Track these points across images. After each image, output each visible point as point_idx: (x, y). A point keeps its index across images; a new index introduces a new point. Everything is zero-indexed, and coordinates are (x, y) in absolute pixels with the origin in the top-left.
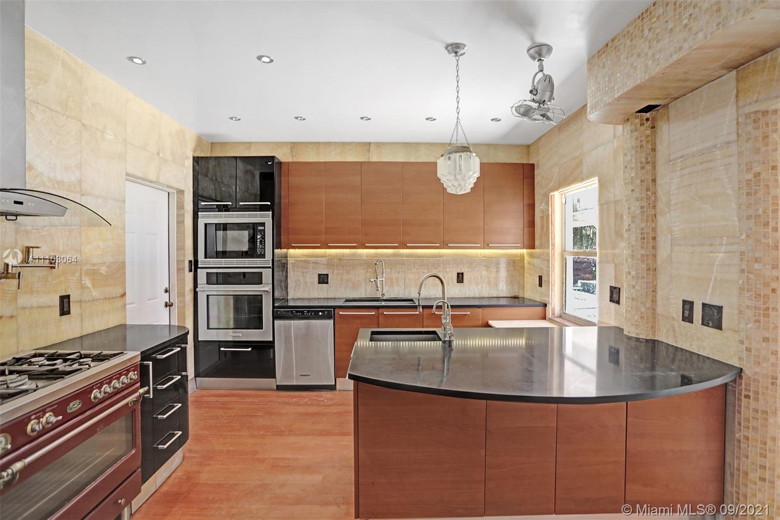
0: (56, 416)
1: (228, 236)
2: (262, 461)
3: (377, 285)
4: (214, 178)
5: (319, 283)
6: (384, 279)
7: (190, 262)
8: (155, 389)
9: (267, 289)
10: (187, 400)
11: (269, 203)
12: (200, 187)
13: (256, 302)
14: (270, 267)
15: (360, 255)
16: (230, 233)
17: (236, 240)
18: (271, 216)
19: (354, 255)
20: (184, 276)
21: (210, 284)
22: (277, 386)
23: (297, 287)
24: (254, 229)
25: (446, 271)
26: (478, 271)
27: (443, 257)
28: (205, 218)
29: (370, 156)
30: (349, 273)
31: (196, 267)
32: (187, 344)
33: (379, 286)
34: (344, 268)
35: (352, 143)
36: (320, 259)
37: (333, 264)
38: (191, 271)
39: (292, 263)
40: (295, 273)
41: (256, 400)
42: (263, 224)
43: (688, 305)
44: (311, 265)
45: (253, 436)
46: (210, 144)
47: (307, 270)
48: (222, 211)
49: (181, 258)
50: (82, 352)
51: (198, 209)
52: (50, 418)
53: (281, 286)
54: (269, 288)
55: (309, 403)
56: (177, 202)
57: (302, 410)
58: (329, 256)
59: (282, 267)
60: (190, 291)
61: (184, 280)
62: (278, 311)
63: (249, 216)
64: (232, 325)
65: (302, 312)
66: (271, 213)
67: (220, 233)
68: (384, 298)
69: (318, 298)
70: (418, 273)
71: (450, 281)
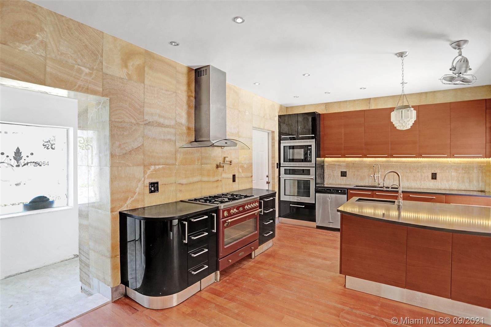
0: (237, 210)
1: (295, 152)
2: (306, 252)
3: (374, 178)
4: (288, 124)
5: (341, 176)
6: (380, 175)
7: (277, 164)
8: (264, 212)
9: (312, 177)
10: (275, 226)
11: (314, 135)
12: (281, 129)
13: (307, 184)
14: (314, 167)
15: (366, 162)
16: (296, 150)
17: (298, 153)
18: (314, 142)
19: (362, 161)
20: (275, 170)
21: (286, 174)
22: (317, 226)
23: (329, 178)
24: (307, 148)
25: (423, 172)
26: (449, 172)
27: (421, 163)
28: (284, 144)
29: (370, 106)
30: (359, 171)
31: (280, 166)
32: (275, 197)
33: (376, 179)
34: (356, 168)
35: (359, 100)
36: (342, 163)
37: (349, 166)
38: (277, 168)
39: (327, 165)
40: (328, 170)
41: (305, 230)
42: (311, 146)
44: (337, 166)
45: (302, 243)
46: (286, 108)
47: (335, 169)
48: (292, 140)
49: (274, 162)
50: (241, 194)
51: (281, 139)
52: (235, 210)
53: (321, 177)
54: (313, 177)
55: (332, 236)
56: (272, 137)
57: (327, 237)
58: (347, 161)
59: (322, 167)
60: (277, 177)
61: (275, 172)
62: (318, 189)
63: (304, 142)
64: (296, 194)
65: (330, 190)
66: (314, 140)
67: (291, 150)
68: (380, 186)
69: (341, 184)
70: (403, 173)
71: (426, 178)
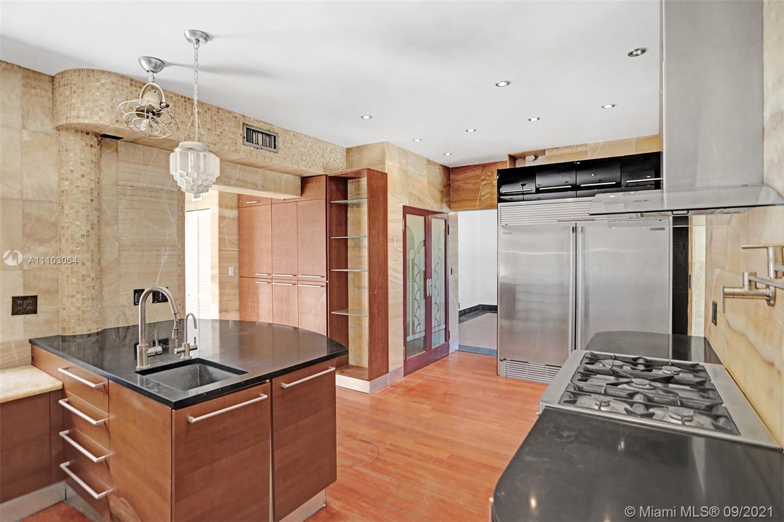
43: (138, 292)
